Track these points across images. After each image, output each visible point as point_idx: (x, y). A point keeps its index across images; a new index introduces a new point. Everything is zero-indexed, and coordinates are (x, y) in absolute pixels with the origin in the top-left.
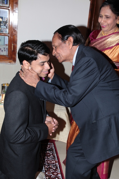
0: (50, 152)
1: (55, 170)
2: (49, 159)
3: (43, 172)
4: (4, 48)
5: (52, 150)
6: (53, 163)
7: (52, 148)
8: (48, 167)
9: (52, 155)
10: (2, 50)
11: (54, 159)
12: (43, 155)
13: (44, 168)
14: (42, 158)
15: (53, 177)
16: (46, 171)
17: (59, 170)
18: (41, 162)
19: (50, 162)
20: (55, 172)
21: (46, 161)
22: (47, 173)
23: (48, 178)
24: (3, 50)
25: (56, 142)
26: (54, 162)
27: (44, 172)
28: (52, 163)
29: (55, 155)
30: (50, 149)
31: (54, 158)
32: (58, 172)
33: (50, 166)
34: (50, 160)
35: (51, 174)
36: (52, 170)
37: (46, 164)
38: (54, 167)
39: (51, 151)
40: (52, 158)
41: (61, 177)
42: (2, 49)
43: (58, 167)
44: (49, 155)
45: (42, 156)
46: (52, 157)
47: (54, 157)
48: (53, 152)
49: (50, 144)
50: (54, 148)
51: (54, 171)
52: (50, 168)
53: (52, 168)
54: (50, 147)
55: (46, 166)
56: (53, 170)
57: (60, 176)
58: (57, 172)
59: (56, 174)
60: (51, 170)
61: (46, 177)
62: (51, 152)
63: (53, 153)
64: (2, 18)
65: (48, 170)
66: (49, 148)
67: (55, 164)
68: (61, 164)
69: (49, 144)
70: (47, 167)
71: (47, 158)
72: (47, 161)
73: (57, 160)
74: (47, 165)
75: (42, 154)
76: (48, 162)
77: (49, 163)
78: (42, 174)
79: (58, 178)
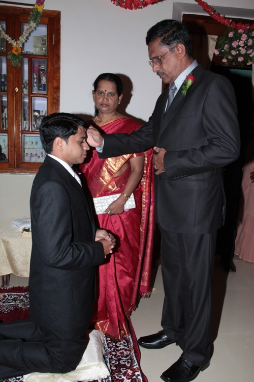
4: (42, 153)
10: (38, 156)
23: (110, 339)
24: (40, 156)
42: (39, 154)
61: (106, 337)
64: (39, 112)
78: (99, 333)
79: (125, 339)
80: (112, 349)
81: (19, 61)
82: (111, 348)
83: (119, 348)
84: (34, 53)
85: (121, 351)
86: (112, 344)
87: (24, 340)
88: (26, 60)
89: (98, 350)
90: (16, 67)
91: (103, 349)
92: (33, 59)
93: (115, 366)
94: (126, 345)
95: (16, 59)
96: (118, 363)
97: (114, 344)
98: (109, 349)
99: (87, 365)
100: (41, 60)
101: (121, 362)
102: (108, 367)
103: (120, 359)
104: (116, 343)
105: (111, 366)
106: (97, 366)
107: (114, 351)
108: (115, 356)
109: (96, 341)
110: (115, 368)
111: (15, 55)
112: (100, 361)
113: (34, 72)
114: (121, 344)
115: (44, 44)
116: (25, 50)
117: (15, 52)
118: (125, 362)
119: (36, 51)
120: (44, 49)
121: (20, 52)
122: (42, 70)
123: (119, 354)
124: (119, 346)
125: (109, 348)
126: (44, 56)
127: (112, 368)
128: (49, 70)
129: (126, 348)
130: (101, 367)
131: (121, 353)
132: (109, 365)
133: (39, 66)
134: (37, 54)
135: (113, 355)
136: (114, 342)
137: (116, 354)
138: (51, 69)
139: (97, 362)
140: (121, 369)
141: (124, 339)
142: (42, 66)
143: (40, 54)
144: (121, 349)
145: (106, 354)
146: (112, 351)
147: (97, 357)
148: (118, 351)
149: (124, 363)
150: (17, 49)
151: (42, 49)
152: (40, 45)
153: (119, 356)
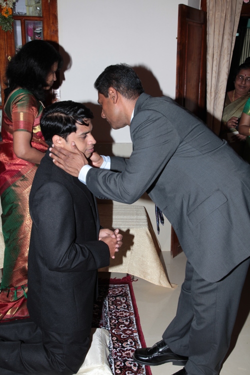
0: (122, 299)
1: (128, 326)
2: (119, 310)
3: (108, 330)
5: (126, 295)
6: (126, 316)
7: (125, 292)
8: (117, 321)
9: (125, 303)
11: (128, 310)
12: (109, 304)
13: (109, 324)
14: (108, 309)
15: (123, 336)
16: (112, 329)
17: (135, 326)
18: (105, 314)
19: (120, 314)
20: (128, 330)
21: (114, 312)
22: (113, 331)
23: (116, 338)
25: (133, 283)
26: (128, 314)
27: (110, 329)
28: (124, 315)
29: (130, 303)
30: (122, 294)
31: (128, 308)
32: (133, 329)
33: (120, 321)
34: (121, 311)
35: (121, 333)
36: (123, 326)
37: (113, 317)
38: (127, 321)
39: (123, 296)
40: (125, 309)
41: (138, 337)
43: (134, 322)
44: (120, 303)
45: (107, 306)
46: (125, 306)
47: (128, 306)
48: (126, 298)
49: (123, 286)
50: (129, 292)
51: (126, 328)
52: (119, 323)
53: (124, 323)
54: (122, 291)
55: (113, 321)
56: (126, 326)
57: (136, 336)
58: (131, 328)
59: (130, 332)
60: (121, 327)
61: (112, 337)
62: (124, 299)
63: (126, 301)
65: (116, 326)
66: (120, 293)
67: (128, 317)
68: (139, 317)
69: (121, 286)
70: (115, 321)
71: (116, 308)
72: (116, 313)
73: (133, 311)
74: (114, 319)
75: (107, 302)
76: (116, 315)
77: (119, 316)
78: (103, 332)
79: (133, 338)
80: (118, 350)
81: (10, 25)
82: (116, 349)
83: (126, 349)
84: (28, 14)
85: (128, 352)
86: (118, 344)
87: (22, 342)
88: (18, 23)
89: (102, 351)
90: (7, 32)
91: (107, 349)
92: (26, 21)
93: (120, 369)
94: (133, 345)
95: (6, 23)
96: (123, 364)
97: (120, 344)
98: (115, 350)
99: (89, 367)
100: (36, 22)
101: (127, 364)
102: (112, 369)
103: (126, 360)
104: (122, 344)
105: (116, 369)
106: (100, 369)
107: (120, 352)
108: (120, 356)
109: (100, 341)
110: (120, 372)
111: (5, 17)
112: (103, 363)
113: (28, 35)
114: (127, 344)
115: (38, 3)
116: (17, 11)
117: (5, 15)
118: (131, 364)
119: (29, 11)
120: (38, 8)
121: (11, 14)
122: (37, 34)
123: (125, 355)
124: (125, 346)
125: (114, 348)
126: (39, 17)
127: (117, 371)
128: (45, 34)
129: (133, 349)
130: (104, 369)
131: (127, 354)
132: (113, 367)
133: (34, 29)
134: (31, 15)
135: (118, 356)
136: (120, 343)
137: (122, 355)
138: (47, 33)
139: (100, 365)
140: (127, 373)
141: (131, 339)
142: (37, 29)
143: (34, 15)
144: (127, 350)
145: (111, 355)
146: (118, 352)
147: (100, 359)
148: (124, 351)
149: (129, 365)
150: (7, 10)
151: (36, 8)
152: (34, 4)
153: (125, 357)
